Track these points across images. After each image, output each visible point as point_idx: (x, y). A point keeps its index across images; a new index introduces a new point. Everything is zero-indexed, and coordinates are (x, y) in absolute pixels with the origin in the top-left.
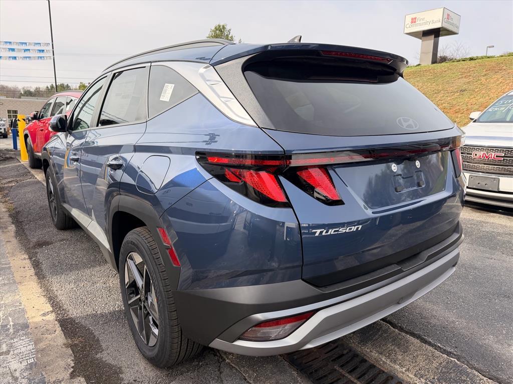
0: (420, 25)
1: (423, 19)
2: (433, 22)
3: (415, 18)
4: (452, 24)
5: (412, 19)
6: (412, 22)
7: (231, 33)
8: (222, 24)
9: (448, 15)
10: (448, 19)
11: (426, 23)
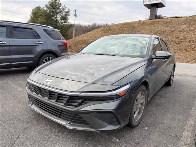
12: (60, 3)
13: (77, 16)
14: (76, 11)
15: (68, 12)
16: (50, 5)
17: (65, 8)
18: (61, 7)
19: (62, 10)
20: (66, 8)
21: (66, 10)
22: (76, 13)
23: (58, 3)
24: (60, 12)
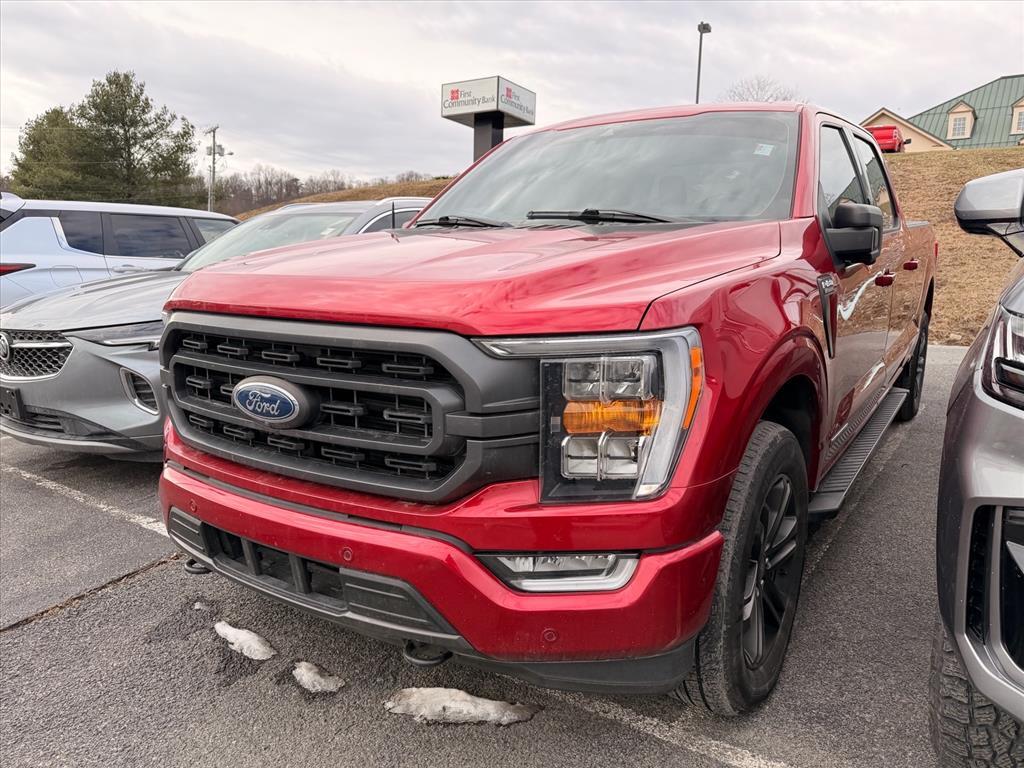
0: (465, 103)
1: (469, 94)
2: (485, 100)
3: (457, 91)
4: (520, 107)
5: (453, 92)
6: (452, 99)
7: (145, 92)
8: (122, 72)
9: (509, 90)
10: (509, 96)
11: (473, 102)
12: (143, 98)
13: (221, 155)
14: (214, 131)
15: (186, 134)
16: (95, 106)
17: (168, 117)
18: (150, 115)
19: (154, 126)
20: (174, 117)
21: (176, 128)
22: (218, 143)
23: (137, 97)
24: (149, 136)
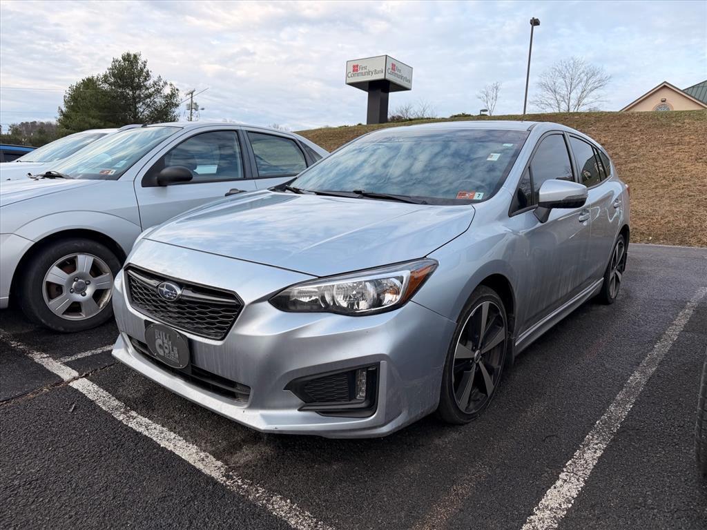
0: (363, 74)
1: (365, 68)
2: (376, 72)
3: (357, 66)
4: (402, 77)
5: (354, 66)
6: (354, 71)
7: (147, 67)
9: (393, 65)
10: (393, 69)
11: (368, 73)
12: (145, 70)
13: (196, 110)
14: (192, 93)
15: (173, 95)
16: (114, 75)
17: (161, 83)
18: (149, 83)
19: (152, 90)
20: (166, 83)
21: (167, 91)
22: (194, 101)
23: (142, 70)
24: (149, 96)
